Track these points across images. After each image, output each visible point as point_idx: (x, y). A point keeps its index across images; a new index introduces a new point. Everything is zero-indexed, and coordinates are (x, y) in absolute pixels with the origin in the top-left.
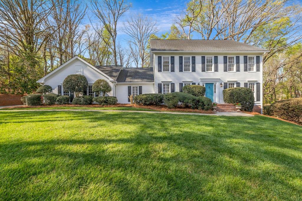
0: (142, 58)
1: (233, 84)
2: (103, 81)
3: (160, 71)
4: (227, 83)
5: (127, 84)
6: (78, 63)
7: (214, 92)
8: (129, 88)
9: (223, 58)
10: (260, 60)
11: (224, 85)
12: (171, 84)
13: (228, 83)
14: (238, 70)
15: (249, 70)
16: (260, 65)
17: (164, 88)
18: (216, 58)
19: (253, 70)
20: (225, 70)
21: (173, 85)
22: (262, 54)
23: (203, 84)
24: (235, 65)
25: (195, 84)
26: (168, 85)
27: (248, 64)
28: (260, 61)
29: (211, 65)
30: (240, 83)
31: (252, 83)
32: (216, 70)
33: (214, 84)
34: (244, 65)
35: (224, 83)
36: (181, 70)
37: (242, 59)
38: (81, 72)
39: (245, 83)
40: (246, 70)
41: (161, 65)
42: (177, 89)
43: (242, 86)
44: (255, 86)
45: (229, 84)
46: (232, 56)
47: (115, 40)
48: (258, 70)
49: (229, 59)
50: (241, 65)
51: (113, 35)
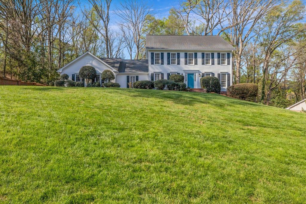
0: (137, 45)
1: (209, 75)
2: (109, 71)
3: (152, 63)
4: (204, 74)
5: (126, 74)
6: (88, 57)
7: (194, 81)
8: (128, 77)
9: (201, 54)
10: (230, 56)
12: (161, 74)
14: (213, 64)
15: (222, 64)
16: (230, 60)
17: (156, 77)
18: (196, 54)
19: (225, 64)
20: (203, 64)
21: (162, 74)
22: (231, 51)
23: (186, 74)
24: (211, 60)
25: (179, 74)
26: (159, 75)
27: (221, 59)
29: (192, 60)
30: (215, 73)
31: (224, 74)
32: (196, 63)
34: (217, 60)
35: (202, 74)
36: (169, 64)
37: (216, 55)
38: (90, 63)
39: (218, 74)
40: (219, 64)
41: (153, 59)
42: (165, 78)
43: (216, 76)
44: (226, 76)
46: (208, 53)
47: (107, 27)
48: (229, 64)
49: (206, 55)
50: (215, 60)
51: (105, 20)
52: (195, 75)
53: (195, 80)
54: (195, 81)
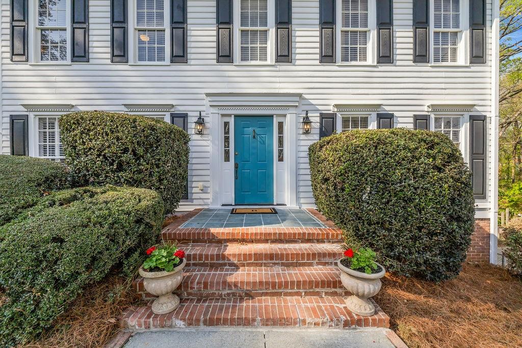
1: (365, 122)
3: (20, 56)
4: (332, 117)
7: (275, 158)
9: (318, 1)
10: (488, 12)
11: (321, 123)
13: (339, 116)
14: (386, 56)
15: (436, 60)
16: (489, 35)
19: (454, 59)
20: (327, 57)
23: (226, 119)
24: (373, 36)
25: (183, 117)
27: (432, 29)
28: (488, 18)
29: (264, 34)
30: (396, 114)
31: (451, 114)
32: (285, 56)
33: (276, 121)
34: (411, 34)
35: (323, 116)
36: (118, 55)
37: (403, 5)
39: (416, 118)
40: (421, 57)
41: (25, 27)
44: (464, 130)
45: (345, 122)
48: (478, 56)
50: (398, 34)
52: (281, 125)
53: (281, 152)
54: (281, 159)
